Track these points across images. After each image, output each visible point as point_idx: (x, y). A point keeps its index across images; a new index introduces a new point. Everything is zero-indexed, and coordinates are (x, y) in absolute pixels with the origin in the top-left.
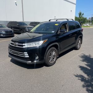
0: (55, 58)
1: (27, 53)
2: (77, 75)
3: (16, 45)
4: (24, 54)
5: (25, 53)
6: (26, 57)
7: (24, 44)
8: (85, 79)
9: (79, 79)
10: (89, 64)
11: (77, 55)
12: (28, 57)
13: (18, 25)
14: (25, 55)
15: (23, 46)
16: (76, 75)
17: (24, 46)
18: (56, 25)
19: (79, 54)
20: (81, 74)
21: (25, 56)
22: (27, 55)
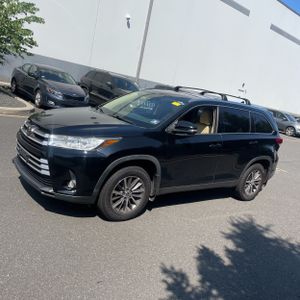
0: (138, 202)
1: (46, 161)
2: (172, 268)
3: (30, 133)
4: (40, 163)
5: (42, 160)
6: (43, 172)
7: (46, 136)
8: (184, 285)
9: (165, 281)
10: (240, 250)
11: (228, 215)
12: (48, 173)
13: (109, 86)
14: (42, 166)
15: (43, 139)
16: (168, 267)
17: (47, 139)
18: (175, 103)
19: (234, 215)
20: (183, 271)
21: (40, 169)
22: (47, 167)
